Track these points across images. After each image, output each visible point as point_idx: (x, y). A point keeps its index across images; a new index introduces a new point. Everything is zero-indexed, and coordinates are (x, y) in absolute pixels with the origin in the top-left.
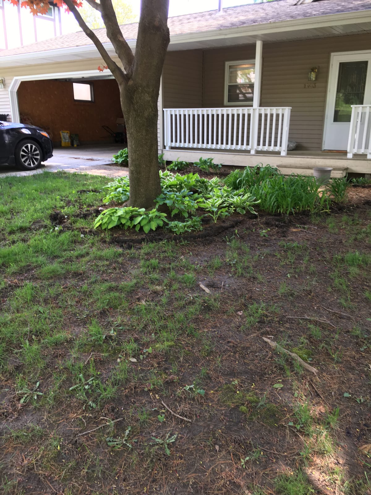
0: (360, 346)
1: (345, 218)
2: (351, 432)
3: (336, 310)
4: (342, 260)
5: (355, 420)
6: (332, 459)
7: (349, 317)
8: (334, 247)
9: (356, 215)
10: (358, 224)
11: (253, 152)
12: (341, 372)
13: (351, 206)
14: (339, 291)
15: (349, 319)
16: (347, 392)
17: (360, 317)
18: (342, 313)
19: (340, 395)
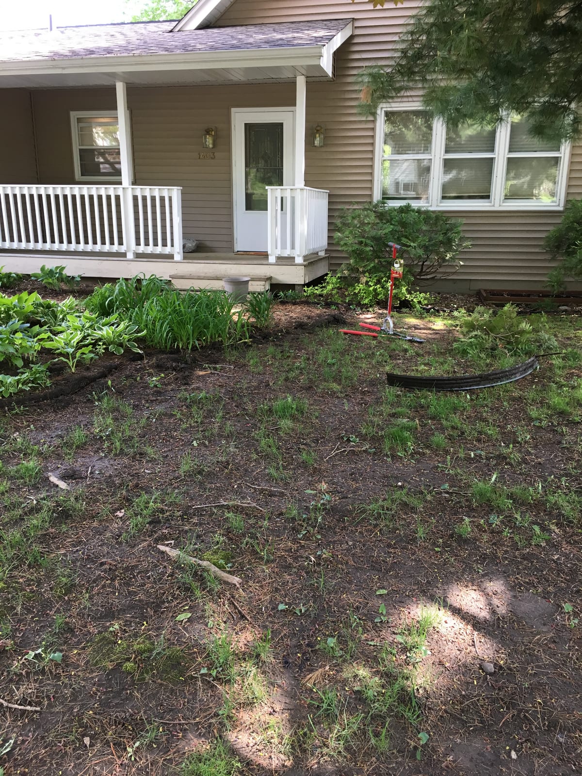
0: (298, 532)
1: (271, 349)
2: (291, 661)
3: (264, 486)
4: (270, 410)
5: (294, 641)
6: (266, 708)
7: (283, 493)
8: (258, 393)
9: (286, 344)
10: (289, 357)
11: (130, 256)
12: (273, 575)
13: (278, 331)
14: (267, 457)
15: (282, 495)
16: (282, 603)
17: (297, 490)
18: (272, 489)
19: (273, 609)
